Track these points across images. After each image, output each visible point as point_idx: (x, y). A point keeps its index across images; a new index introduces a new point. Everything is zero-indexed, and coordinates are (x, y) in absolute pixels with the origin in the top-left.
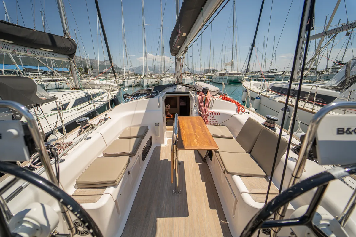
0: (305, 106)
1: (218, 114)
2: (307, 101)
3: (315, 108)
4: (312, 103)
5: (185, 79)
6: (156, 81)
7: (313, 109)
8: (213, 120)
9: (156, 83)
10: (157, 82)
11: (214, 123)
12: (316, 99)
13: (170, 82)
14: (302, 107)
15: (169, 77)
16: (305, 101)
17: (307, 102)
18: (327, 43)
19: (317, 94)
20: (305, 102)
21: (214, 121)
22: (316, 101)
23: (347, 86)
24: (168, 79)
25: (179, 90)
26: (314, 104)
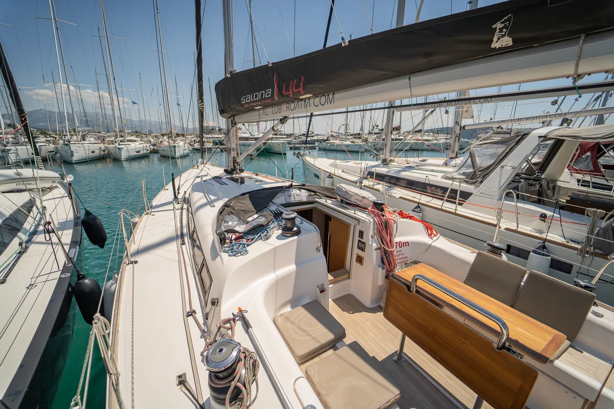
0: (443, 205)
1: (407, 244)
2: (445, 198)
3: (457, 209)
4: (455, 203)
5: (175, 147)
6: (103, 148)
7: (456, 210)
8: (401, 256)
9: (102, 153)
10: (104, 151)
11: (403, 260)
12: (460, 197)
13: (139, 152)
14: (440, 207)
15: (135, 141)
16: (443, 200)
17: (447, 201)
18: (423, 120)
19: (461, 191)
20: (442, 202)
21: (403, 256)
22: (459, 200)
23: (480, 180)
24: (133, 145)
25: (298, 199)
26: (457, 203)
